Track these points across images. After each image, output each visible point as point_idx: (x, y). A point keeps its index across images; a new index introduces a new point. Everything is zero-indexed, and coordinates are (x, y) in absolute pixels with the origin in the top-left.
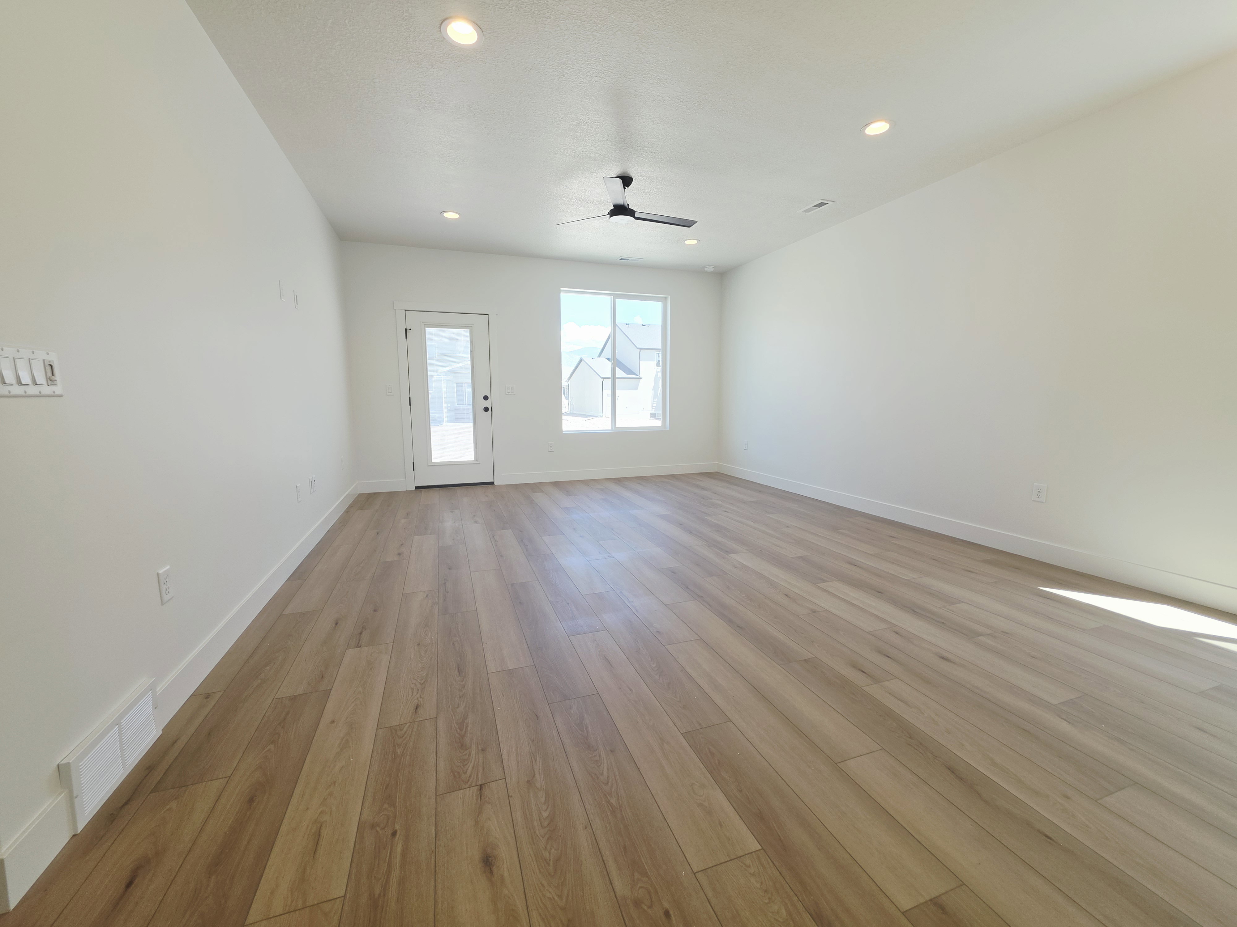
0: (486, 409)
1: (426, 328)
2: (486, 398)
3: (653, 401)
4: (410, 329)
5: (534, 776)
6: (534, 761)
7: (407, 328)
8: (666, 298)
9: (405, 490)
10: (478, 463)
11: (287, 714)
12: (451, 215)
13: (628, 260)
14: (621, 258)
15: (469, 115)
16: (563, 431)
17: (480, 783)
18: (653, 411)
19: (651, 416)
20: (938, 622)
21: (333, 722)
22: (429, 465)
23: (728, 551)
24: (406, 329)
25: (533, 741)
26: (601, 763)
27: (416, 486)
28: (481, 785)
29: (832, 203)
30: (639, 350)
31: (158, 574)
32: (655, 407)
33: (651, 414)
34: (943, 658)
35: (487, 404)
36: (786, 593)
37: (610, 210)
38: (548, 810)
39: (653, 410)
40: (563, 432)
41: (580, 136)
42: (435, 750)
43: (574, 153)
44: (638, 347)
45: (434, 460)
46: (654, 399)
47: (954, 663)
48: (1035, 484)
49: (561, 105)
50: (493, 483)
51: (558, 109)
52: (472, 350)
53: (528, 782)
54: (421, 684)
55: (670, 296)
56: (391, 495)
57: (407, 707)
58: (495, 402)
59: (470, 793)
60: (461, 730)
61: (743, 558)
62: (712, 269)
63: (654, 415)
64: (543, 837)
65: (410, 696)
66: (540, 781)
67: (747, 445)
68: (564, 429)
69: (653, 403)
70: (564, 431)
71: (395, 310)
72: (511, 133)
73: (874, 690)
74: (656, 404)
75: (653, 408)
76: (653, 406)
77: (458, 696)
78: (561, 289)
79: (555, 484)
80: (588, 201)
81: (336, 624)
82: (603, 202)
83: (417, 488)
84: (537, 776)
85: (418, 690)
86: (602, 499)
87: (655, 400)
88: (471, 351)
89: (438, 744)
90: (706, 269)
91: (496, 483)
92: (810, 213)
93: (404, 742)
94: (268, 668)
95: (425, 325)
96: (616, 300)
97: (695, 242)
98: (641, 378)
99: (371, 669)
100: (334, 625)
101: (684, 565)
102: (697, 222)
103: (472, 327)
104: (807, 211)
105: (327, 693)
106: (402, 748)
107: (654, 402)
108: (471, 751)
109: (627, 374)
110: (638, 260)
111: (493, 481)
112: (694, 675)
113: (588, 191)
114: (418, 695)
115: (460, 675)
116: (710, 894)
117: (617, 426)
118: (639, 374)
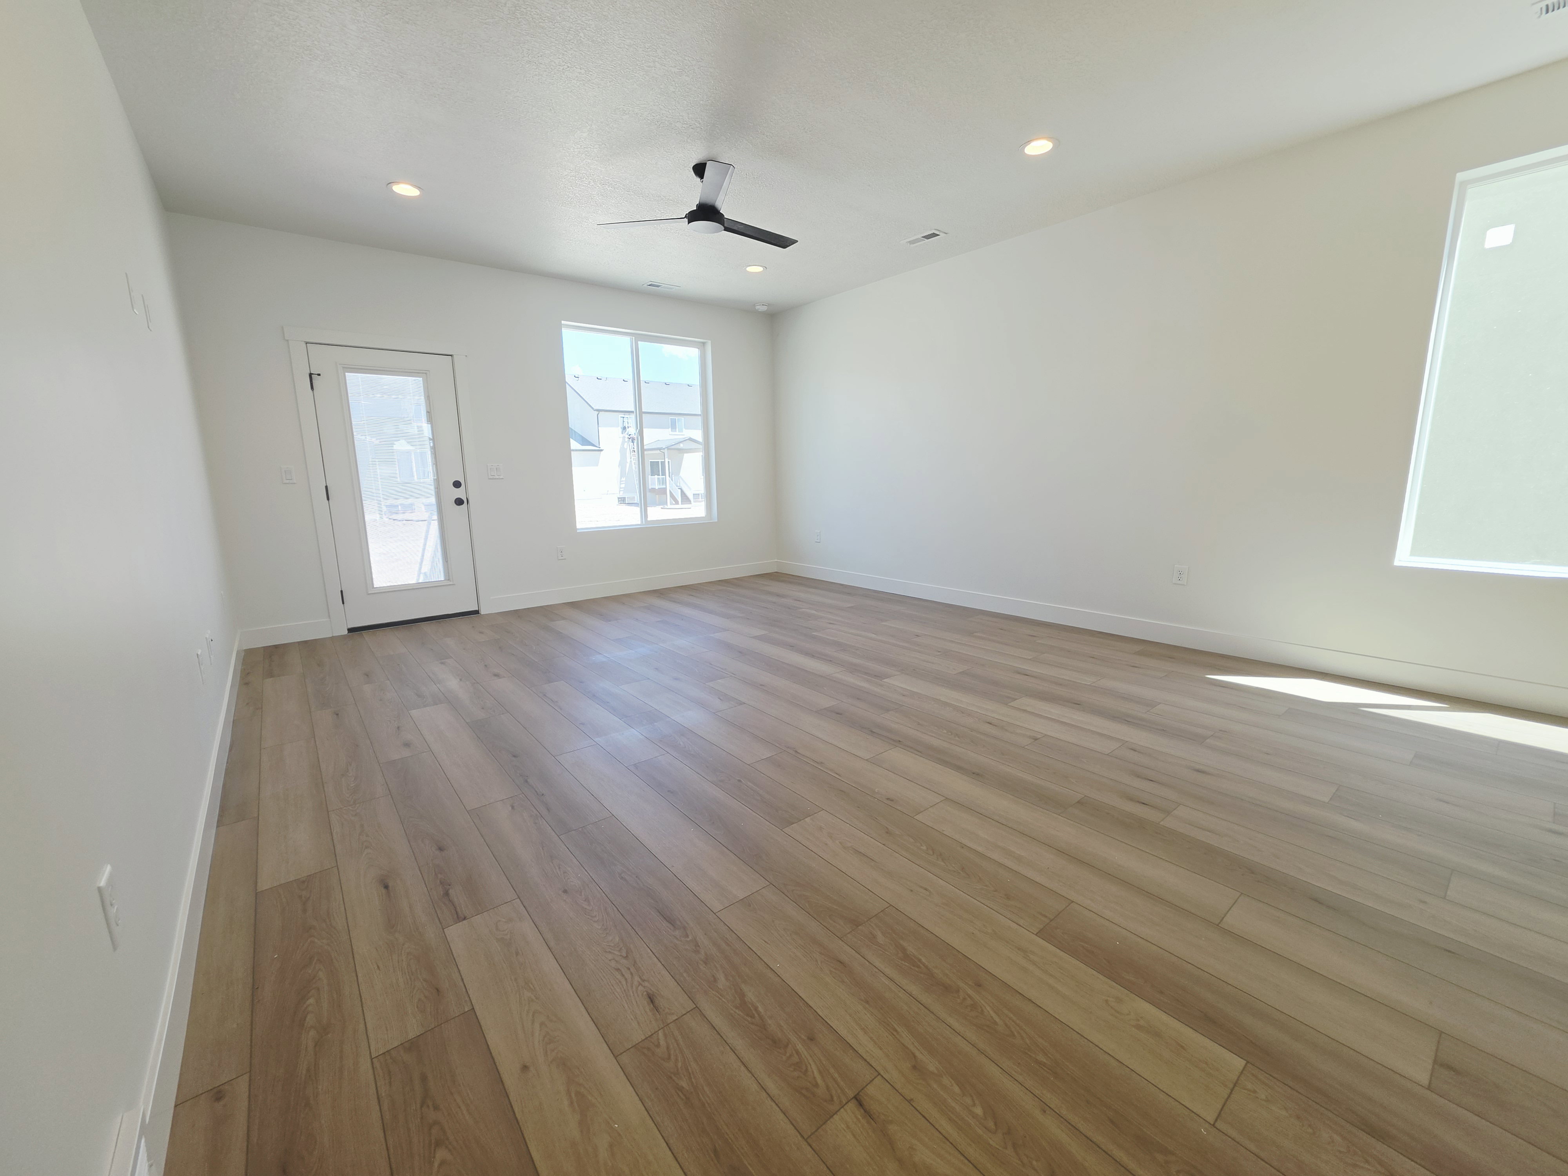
0: (459, 502)
1: (346, 374)
2: (457, 484)
3: (621, 481)
4: (319, 375)
5: (915, 1056)
6: (895, 1033)
7: (312, 372)
8: (704, 343)
9: (331, 636)
10: (452, 583)
11: (424, 1079)
12: (405, 190)
13: (658, 286)
14: (651, 283)
15: (509, 21)
16: (577, 529)
17: (851, 1094)
18: (622, 495)
19: (619, 501)
20: (1157, 729)
21: (525, 1068)
22: (369, 593)
23: (879, 676)
24: (311, 375)
25: (867, 1002)
26: (981, 1007)
27: (350, 626)
28: (855, 1097)
29: (945, 235)
30: (596, 413)
31: (100, 889)
32: (623, 489)
33: (619, 498)
34: (1198, 771)
35: (460, 493)
36: (988, 721)
37: (689, 212)
38: (977, 1102)
39: (621, 492)
40: (578, 531)
41: (674, 92)
42: (739, 1064)
43: (652, 117)
44: (595, 408)
45: (377, 584)
46: (621, 478)
47: (1209, 774)
48: (1175, 566)
49: (667, 37)
50: (477, 612)
51: (661, 42)
52: (429, 410)
53: (914, 1067)
54: (626, 957)
55: (710, 341)
56: (309, 647)
57: (634, 1003)
58: (473, 491)
59: (849, 1115)
60: (753, 1017)
61: (900, 682)
62: (764, 308)
63: (623, 499)
64: (1006, 1148)
65: (624, 983)
66: (932, 1065)
67: (819, 537)
68: (579, 526)
69: (620, 484)
70: (579, 529)
71: (288, 340)
72: (568, 67)
73: (1169, 823)
74: (624, 485)
75: (621, 489)
76: (620, 488)
77: (702, 962)
78: (563, 322)
79: (574, 605)
80: (641, 194)
81: (386, 887)
82: (662, 199)
83: (351, 630)
84: (918, 1054)
85: (629, 969)
86: (658, 621)
87: (623, 479)
88: (428, 412)
89: (736, 1052)
90: (757, 307)
91: (482, 612)
92: (914, 245)
93: (680, 1065)
94: (311, 1001)
95: (343, 368)
96: (639, 342)
97: (760, 269)
98: (602, 450)
99: (517, 954)
100: (384, 891)
101: (842, 702)
102: (797, 241)
103: (426, 373)
104: (912, 242)
105: (471, 1018)
106: (684, 1076)
107: (622, 483)
108: (796, 1047)
109: (582, 445)
110: (671, 289)
111: (477, 609)
112: (980, 849)
113: (646, 179)
114: (637, 978)
115: (675, 927)
116: (1252, 1147)
117: (649, 519)
118: (599, 445)
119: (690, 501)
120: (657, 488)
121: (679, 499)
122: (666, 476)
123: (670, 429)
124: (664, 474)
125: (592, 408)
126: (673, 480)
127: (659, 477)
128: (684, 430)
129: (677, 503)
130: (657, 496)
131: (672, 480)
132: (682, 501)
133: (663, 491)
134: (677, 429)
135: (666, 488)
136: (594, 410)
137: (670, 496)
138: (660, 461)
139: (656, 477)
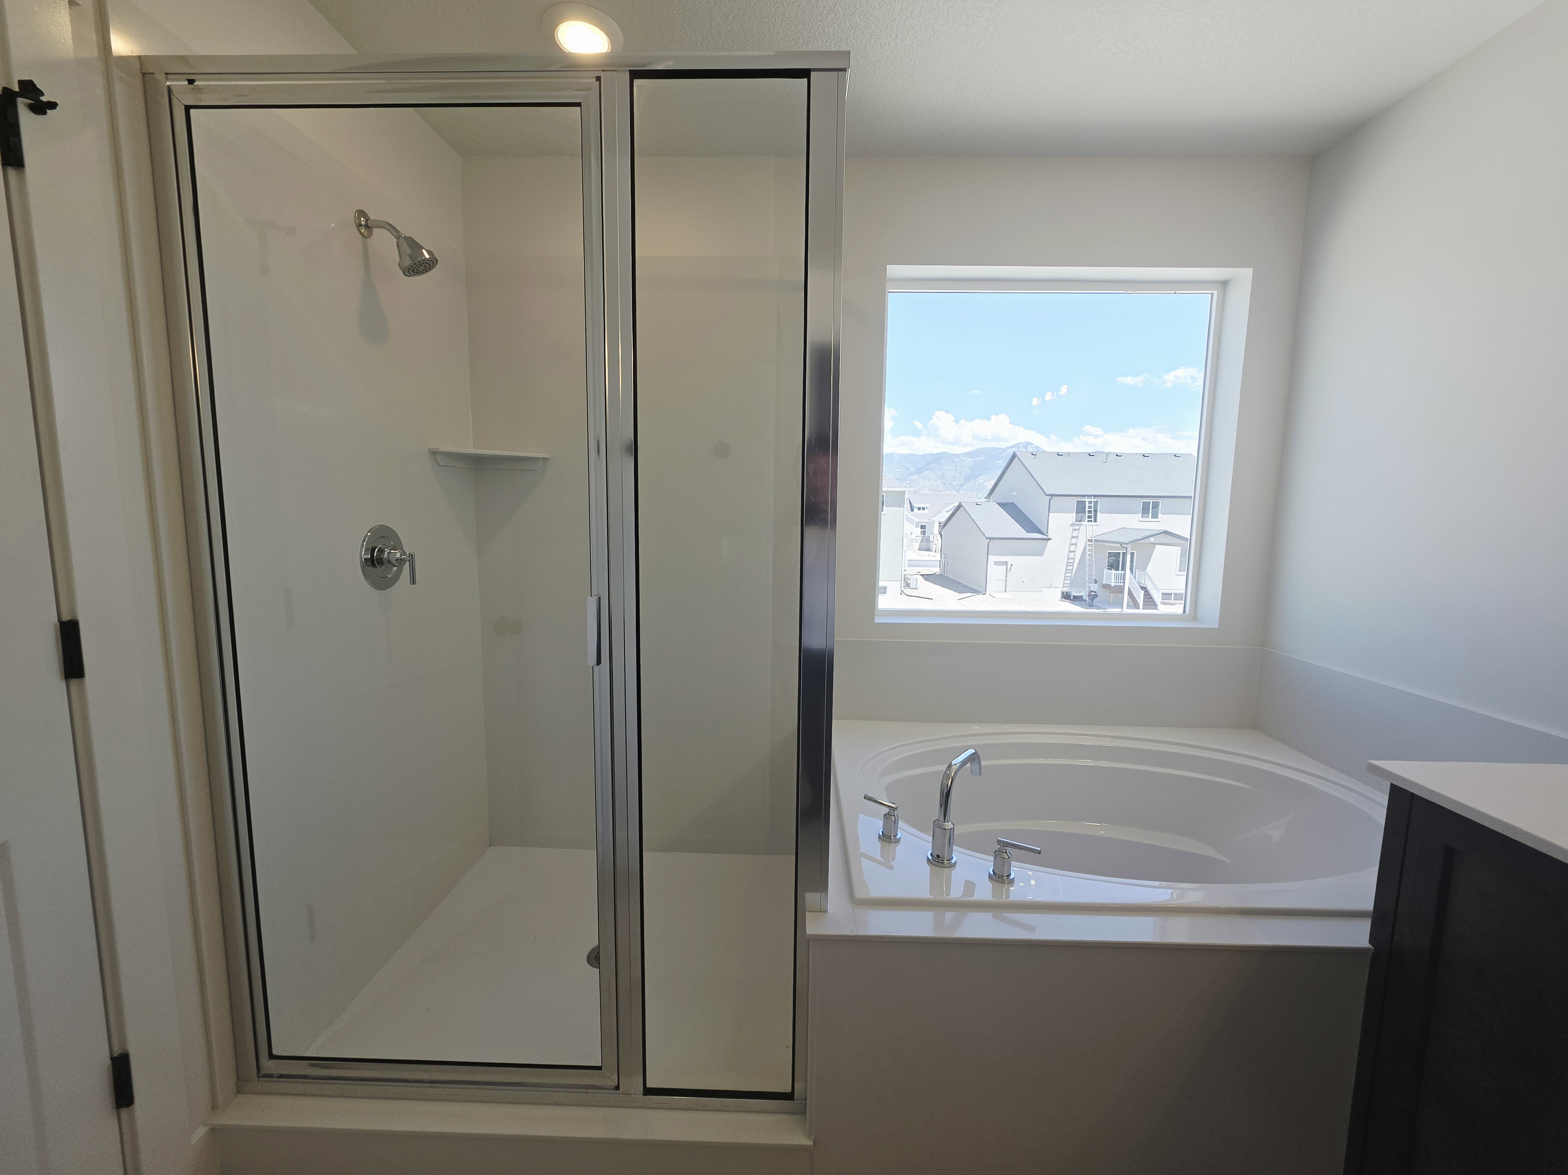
18: (1066, 590)
19: (1061, 597)
30: (1049, 498)
32: (1069, 582)
33: (1062, 592)
39: (1066, 586)
44: (1048, 492)
63: (1067, 593)
69: (1067, 576)
74: (1071, 577)
76: (1066, 582)
98: (1050, 539)
109: (1028, 532)
118: (1047, 533)
119: (1156, 605)
120: (1113, 585)
121: (1141, 603)
122: (1125, 571)
123: (1140, 514)
124: (1123, 569)
125: (1045, 493)
126: (1137, 578)
127: (1118, 572)
128: (1160, 515)
129: (1137, 606)
130: (1112, 594)
131: (1135, 578)
132: (1143, 605)
133: (1120, 590)
134: (1150, 515)
135: (1124, 586)
136: (1047, 495)
137: (1128, 594)
138: (1121, 552)
139: (1113, 571)
